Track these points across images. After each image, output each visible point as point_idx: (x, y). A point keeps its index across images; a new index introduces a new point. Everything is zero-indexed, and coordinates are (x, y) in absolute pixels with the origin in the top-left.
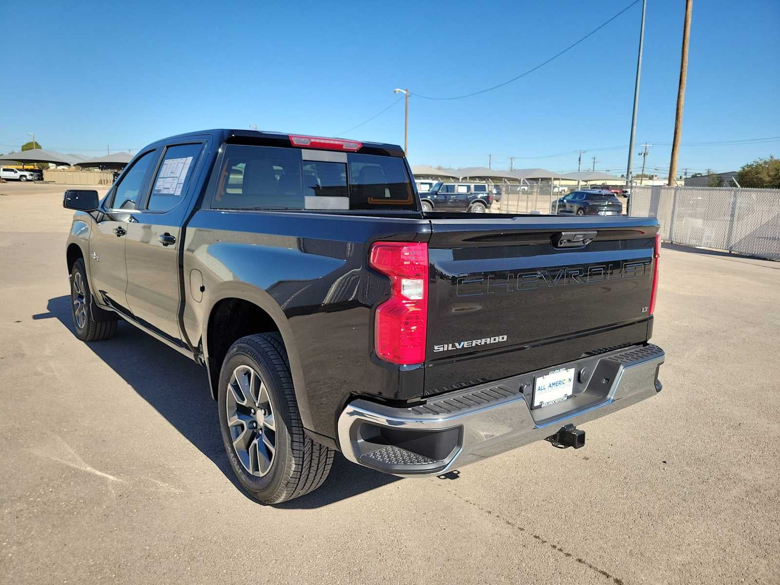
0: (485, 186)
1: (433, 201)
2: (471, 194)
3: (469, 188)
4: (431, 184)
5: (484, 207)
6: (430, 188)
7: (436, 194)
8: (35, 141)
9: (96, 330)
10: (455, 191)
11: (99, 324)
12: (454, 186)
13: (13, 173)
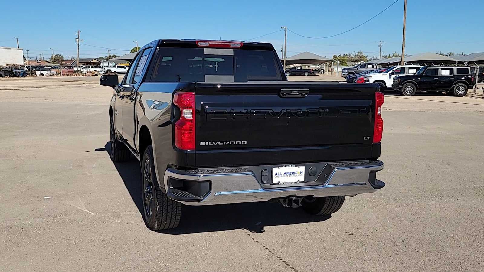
0: (468, 68)
1: (417, 83)
2: (454, 76)
3: (451, 71)
4: (417, 69)
5: (467, 87)
6: (417, 72)
7: (420, 77)
8: (139, 46)
9: (119, 154)
10: (438, 74)
11: (120, 152)
12: (438, 69)
13: (123, 68)
